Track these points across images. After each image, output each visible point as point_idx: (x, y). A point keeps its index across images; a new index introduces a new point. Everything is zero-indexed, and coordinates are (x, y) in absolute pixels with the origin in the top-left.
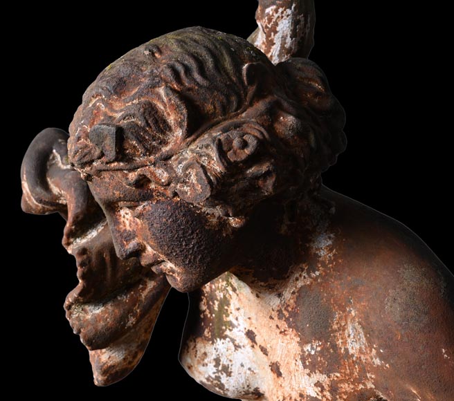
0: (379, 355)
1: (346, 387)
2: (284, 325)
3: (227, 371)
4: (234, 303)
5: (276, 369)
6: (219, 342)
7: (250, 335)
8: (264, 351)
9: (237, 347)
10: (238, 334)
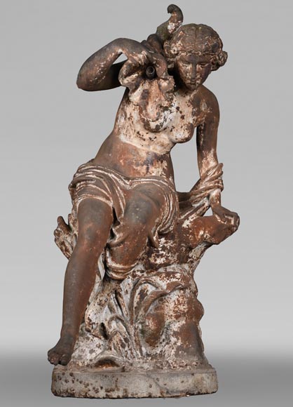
0: (210, 110)
1: (199, 120)
2: (189, 104)
3: (165, 120)
4: (175, 99)
5: (183, 117)
6: (166, 112)
7: (178, 108)
8: (181, 112)
9: (171, 113)
10: (173, 109)
